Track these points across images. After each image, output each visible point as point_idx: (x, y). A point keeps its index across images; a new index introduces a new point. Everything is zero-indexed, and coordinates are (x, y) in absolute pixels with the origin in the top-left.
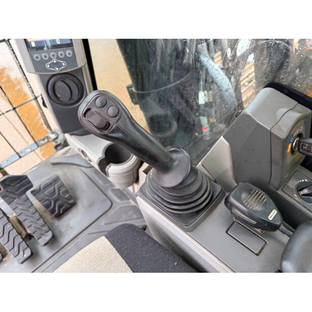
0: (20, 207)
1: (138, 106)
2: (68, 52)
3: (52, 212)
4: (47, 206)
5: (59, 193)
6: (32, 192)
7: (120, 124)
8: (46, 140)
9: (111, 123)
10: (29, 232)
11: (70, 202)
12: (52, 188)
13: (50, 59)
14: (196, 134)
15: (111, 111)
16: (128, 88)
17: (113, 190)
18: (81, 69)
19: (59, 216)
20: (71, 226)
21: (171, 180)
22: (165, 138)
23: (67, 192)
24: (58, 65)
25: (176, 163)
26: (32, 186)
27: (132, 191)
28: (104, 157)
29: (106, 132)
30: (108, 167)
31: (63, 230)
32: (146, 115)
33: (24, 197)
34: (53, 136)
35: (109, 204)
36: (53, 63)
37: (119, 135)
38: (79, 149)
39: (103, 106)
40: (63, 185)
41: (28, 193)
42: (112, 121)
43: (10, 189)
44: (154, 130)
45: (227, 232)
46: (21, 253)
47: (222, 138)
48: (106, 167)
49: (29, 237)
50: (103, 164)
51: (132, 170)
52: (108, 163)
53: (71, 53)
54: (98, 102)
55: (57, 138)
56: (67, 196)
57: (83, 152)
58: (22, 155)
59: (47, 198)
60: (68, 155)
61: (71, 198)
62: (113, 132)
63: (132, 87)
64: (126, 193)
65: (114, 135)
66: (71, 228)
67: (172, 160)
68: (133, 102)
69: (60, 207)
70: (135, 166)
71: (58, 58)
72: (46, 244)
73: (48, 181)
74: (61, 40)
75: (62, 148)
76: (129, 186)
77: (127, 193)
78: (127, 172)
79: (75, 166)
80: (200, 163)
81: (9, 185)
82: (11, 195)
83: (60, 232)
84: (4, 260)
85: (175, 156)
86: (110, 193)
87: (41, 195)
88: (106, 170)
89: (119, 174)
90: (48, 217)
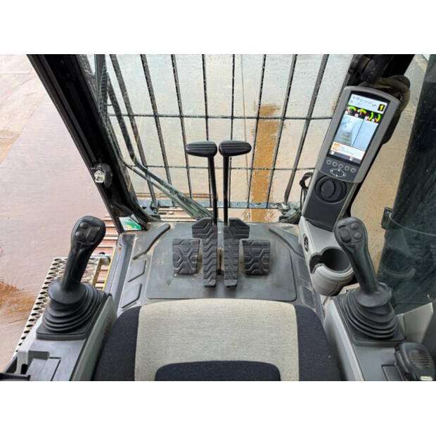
0: (230, 247)
1: (384, 231)
2: (353, 169)
3: (247, 267)
4: (246, 260)
5: (262, 257)
6: (243, 241)
7: (357, 245)
8: (276, 206)
9: (352, 241)
10: (223, 268)
11: (265, 270)
12: (259, 249)
13: (337, 167)
14: (428, 296)
15: (357, 235)
16: (386, 210)
17: (305, 289)
18: (353, 184)
19: (249, 274)
20: (253, 289)
21: (366, 301)
22: (389, 276)
23: (268, 260)
24: (340, 174)
25: (378, 293)
26: (247, 237)
27: (322, 302)
28: (321, 254)
29: (345, 244)
30: (319, 264)
31: (244, 287)
32: (386, 244)
33: (237, 241)
34: (285, 207)
35: (294, 297)
36: (337, 171)
37: (351, 250)
38: (305, 234)
39: (355, 229)
40: (268, 253)
41: (241, 240)
42: (353, 241)
43: (233, 229)
44: (384, 262)
45: (382, 366)
46: (209, 279)
47: (431, 304)
48: (317, 263)
49: (219, 272)
50: (316, 260)
51: (338, 282)
52: (321, 262)
53: (355, 170)
54: (353, 225)
55: (287, 211)
56: (265, 264)
57: (306, 239)
58: (250, 206)
59: (251, 254)
60: (288, 231)
61: (267, 267)
62: (350, 246)
63: (391, 211)
64: (314, 300)
65: (348, 248)
66: (252, 291)
67: (376, 289)
68: (382, 224)
69: (254, 268)
70: (343, 281)
71: (343, 169)
72: (228, 287)
73: (259, 242)
74: (354, 159)
75: (285, 222)
76: (324, 294)
77: (316, 302)
78: (332, 280)
79: (286, 244)
80: (402, 314)
81: (234, 226)
82: (230, 234)
83: (242, 287)
84: (195, 275)
85: (380, 288)
86: (300, 289)
87: (248, 249)
88: (316, 266)
89: (324, 277)
90: (241, 269)
